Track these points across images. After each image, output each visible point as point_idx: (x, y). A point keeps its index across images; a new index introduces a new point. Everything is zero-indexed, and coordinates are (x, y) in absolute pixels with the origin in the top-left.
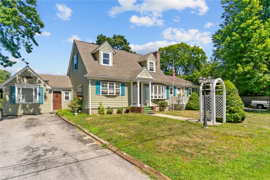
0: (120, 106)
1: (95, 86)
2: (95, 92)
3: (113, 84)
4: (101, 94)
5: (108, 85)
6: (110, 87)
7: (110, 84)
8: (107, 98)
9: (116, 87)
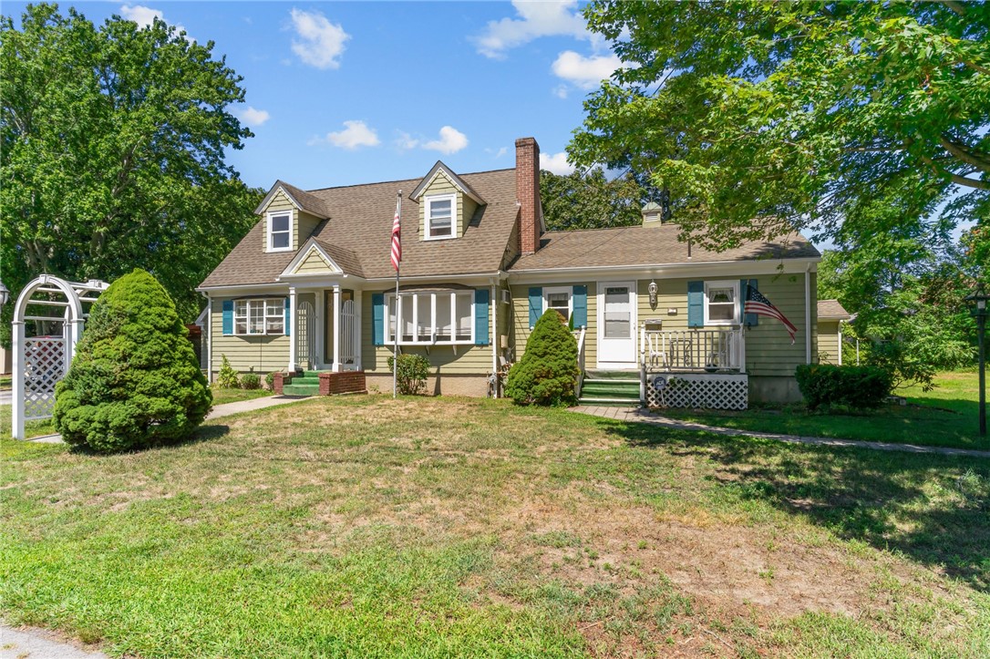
0: (282, 368)
1: (221, 314)
2: (221, 329)
3: (261, 304)
4: (234, 333)
5: (248, 307)
6: (253, 313)
7: (253, 304)
8: (248, 344)
9: (270, 312)
